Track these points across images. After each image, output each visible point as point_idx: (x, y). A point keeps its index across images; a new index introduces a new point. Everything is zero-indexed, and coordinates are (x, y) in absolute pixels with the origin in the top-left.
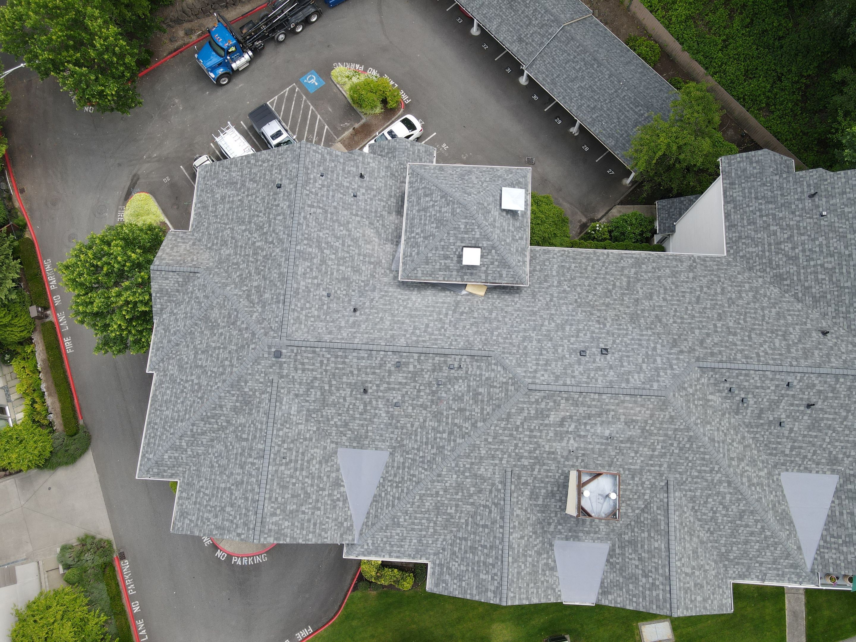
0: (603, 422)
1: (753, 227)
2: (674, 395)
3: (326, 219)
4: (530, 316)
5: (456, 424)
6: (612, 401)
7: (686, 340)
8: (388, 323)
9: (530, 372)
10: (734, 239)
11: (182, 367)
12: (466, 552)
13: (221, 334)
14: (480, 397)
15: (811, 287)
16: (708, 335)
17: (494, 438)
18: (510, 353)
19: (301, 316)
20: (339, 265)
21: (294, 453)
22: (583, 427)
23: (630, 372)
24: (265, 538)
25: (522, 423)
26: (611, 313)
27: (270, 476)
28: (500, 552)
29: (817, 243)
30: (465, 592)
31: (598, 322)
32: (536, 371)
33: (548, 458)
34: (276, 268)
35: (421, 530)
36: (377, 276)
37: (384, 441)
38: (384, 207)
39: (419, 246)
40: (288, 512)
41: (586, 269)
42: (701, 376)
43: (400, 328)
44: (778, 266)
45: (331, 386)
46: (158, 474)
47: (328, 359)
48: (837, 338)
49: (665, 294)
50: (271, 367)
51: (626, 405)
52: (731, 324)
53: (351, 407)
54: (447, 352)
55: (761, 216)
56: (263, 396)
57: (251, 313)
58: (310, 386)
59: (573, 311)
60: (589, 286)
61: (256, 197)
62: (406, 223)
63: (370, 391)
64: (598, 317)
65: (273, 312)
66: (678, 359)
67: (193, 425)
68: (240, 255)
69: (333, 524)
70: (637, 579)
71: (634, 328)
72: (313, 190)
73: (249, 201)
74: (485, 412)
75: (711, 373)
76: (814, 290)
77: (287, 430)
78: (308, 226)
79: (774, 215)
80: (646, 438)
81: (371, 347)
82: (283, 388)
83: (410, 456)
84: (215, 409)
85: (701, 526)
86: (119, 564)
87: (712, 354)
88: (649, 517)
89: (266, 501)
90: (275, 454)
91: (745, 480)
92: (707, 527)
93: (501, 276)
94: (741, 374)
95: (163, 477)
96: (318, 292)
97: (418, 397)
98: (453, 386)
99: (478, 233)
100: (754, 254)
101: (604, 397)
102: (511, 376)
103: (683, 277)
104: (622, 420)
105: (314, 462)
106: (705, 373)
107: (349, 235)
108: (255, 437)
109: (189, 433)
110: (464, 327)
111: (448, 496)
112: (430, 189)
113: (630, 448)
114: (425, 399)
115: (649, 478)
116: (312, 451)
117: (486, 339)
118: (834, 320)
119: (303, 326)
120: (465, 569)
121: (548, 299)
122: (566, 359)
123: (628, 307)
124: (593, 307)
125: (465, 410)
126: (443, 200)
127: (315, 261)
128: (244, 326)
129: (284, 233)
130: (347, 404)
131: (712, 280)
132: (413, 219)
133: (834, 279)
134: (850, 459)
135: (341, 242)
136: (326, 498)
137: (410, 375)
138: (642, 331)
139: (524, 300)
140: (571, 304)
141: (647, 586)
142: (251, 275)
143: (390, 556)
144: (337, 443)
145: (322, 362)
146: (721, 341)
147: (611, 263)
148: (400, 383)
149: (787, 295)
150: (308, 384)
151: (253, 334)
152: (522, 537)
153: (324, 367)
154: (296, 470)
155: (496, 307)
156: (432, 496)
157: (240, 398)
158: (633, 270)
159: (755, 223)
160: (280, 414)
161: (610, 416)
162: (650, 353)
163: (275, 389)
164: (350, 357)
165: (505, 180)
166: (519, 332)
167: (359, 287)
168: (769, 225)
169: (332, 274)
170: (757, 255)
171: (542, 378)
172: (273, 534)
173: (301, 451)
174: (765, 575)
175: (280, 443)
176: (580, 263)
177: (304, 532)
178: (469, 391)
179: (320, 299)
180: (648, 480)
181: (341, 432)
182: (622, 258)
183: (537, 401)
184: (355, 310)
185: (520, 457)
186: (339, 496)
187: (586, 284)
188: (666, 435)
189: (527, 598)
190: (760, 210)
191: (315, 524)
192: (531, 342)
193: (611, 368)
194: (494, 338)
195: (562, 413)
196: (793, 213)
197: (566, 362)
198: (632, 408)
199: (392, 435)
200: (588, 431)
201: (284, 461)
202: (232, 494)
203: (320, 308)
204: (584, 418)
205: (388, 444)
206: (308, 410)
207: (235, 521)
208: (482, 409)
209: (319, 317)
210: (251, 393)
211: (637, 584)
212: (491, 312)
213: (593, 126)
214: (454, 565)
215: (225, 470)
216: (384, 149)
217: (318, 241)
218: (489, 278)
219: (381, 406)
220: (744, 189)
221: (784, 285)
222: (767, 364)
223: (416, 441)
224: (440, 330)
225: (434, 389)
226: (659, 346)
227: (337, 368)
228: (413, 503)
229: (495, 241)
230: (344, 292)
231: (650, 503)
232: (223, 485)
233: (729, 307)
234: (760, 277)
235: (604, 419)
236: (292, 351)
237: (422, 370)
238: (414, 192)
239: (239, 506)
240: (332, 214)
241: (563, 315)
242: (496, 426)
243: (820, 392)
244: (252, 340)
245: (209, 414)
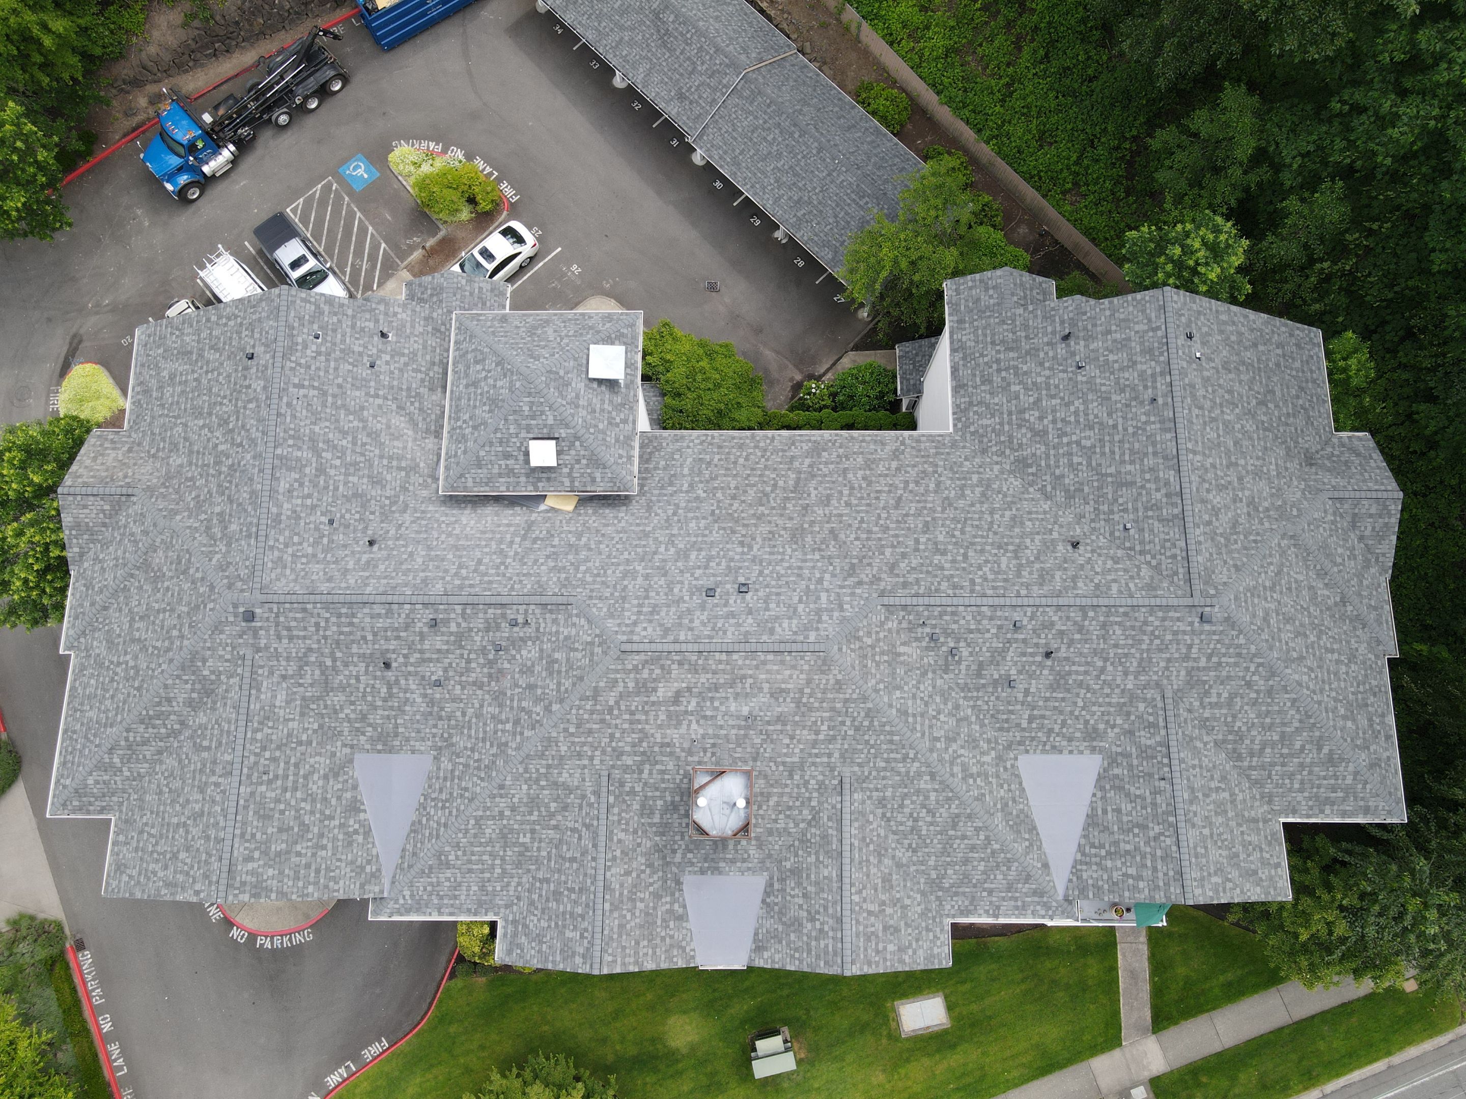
0: (737, 694)
1: (988, 388)
2: (840, 649)
3: (324, 405)
4: (640, 539)
5: (523, 709)
6: (747, 662)
7: (869, 564)
8: (420, 560)
9: (627, 625)
10: (963, 406)
11: (112, 643)
12: (547, 900)
13: (168, 589)
14: (556, 666)
15: (1063, 476)
16: (904, 555)
17: (578, 726)
18: (600, 598)
19: (285, 556)
20: (347, 475)
21: (282, 765)
22: (708, 704)
23: (777, 618)
24: (236, 896)
25: (617, 703)
26: (764, 529)
27: (242, 802)
28: (592, 896)
29: (1072, 409)
30: (547, 960)
31: (742, 544)
32: (635, 624)
33: (662, 754)
34: (246, 484)
35: (482, 872)
36: (411, 488)
37: (423, 740)
38: (423, 381)
39: (466, 441)
40: (272, 855)
41: (735, 463)
42: (887, 618)
43: (438, 567)
44: (1020, 445)
45: (334, 660)
46: (80, 809)
47: (327, 620)
48: (1093, 551)
49: (850, 495)
50: (241, 637)
51: (768, 667)
52: (941, 538)
53: (368, 690)
54: (504, 600)
55: (999, 371)
56: (232, 681)
57: (210, 555)
58: (303, 661)
59: (706, 528)
60: (736, 488)
61: (219, 374)
62: (451, 406)
63: (394, 665)
64: (743, 536)
65: (242, 551)
66: (853, 594)
67: (128, 730)
68: (197, 466)
69: (348, 870)
70: (801, 925)
71: (794, 550)
72: (303, 361)
73: (209, 381)
74: (563, 689)
75: (902, 613)
76: (1067, 481)
77: (270, 731)
78: (294, 417)
79: (1016, 368)
80: (803, 715)
81: (390, 599)
82: (262, 667)
83: (461, 760)
84: (159, 704)
85: (898, 841)
86: (76, 958)
87: (905, 585)
88: (818, 832)
89: (237, 840)
90: (249, 768)
91: (957, 769)
92: (906, 842)
93: (593, 480)
94: (945, 613)
95: (88, 812)
96: (312, 519)
97: (468, 670)
98: (519, 651)
99: (551, 417)
100: (989, 429)
101: (735, 656)
102: (598, 632)
103: (881, 469)
104: (766, 690)
105: (316, 777)
106: (892, 613)
107: (364, 428)
108: (220, 744)
109: (123, 743)
110: (536, 561)
111: (518, 818)
112: (482, 353)
113: (782, 731)
114: (478, 672)
115: (814, 775)
116: (312, 761)
117: (567, 579)
118: (1093, 525)
119: (288, 572)
120: (546, 925)
121: (670, 512)
122: (684, 602)
123: (791, 519)
124: (737, 522)
125: (536, 686)
126: (499, 368)
127: (307, 470)
128: (199, 575)
129: (257, 429)
130: (362, 686)
131: (924, 472)
132: (459, 399)
133: (1094, 464)
134: (1116, 730)
135: (350, 439)
136: (336, 831)
137: (452, 638)
138: (805, 554)
139: (633, 514)
140: (704, 518)
141: (814, 934)
142: (211, 496)
143: (440, 914)
144: (352, 747)
145: (317, 625)
146: (922, 565)
147: (776, 451)
148: (439, 651)
149: (1031, 490)
150: (300, 659)
151: (212, 587)
152: (628, 873)
153: (321, 633)
154: (285, 790)
155: (589, 528)
156: (494, 818)
157: (198, 686)
158: (807, 461)
159: (990, 382)
160: (258, 706)
161: (747, 685)
162: (812, 587)
163: (248, 669)
164: (359, 615)
165: (598, 332)
166: (619, 564)
167: (381, 507)
168: (1009, 384)
169: (336, 489)
170: (994, 430)
171: (644, 633)
172: (248, 888)
173: (293, 761)
174: (998, 908)
175: (258, 751)
176: (728, 453)
177: (301, 884)
178: (541, 658)
179: (317, 529)
180: (814, 777)
181: (357, 730)
182: (793, 444)
183: (636, 669)
184: (371, 543)
185: (620, 754)
186: (357, 826)
187: (732, 486)
188: (833, 709)
189: (636, 963)
190: (998, 361)
191: (318, 871)
192: (635, 579)
193: (750, 612)
194: (579, 575)
195: (676, 684)
196: (1041, 364)
197: (684, 606)
198: (778, 672)
199: (434, 731)
200: (716, 709)
201: (265, 778)
202: (187, 832)
203: (316, 543)
204: (709, 690)
205: (429, 743)
206: (304, 699)
207: (192, 873)
208: (559, 684)
209: (314, 555)
210: (213, 677)
211: (801, 932)
212: (579, 536)
213: (799, 229)
214: (532, 921)
215: (178, 796)
216: (426, 289)
217: (311, 439)
218: (577, 484)
219: (413, 687)
220: (977, 329)
221: (1029, 474)
222: (984, 596)
223: (470, 736)
224: (498, 568)
225: (491, 657)
226: (827, 576)
227: (341, 633)
228: (467, 831)
229: (578, 427)
230: (357, 516)
231: (818, 813)
232: (175, 820)
233: (943, 512)
234: (997, 463)
235: (739, 690)
236: (271, 610)
237: (471, 630)
238: (461, 356)
239: (198, 850)
240: (334, 396)
241: (689, 535)
242: (579, 708)
243: (1061, 633)
244: (209, 596)
245: (151, 713)
